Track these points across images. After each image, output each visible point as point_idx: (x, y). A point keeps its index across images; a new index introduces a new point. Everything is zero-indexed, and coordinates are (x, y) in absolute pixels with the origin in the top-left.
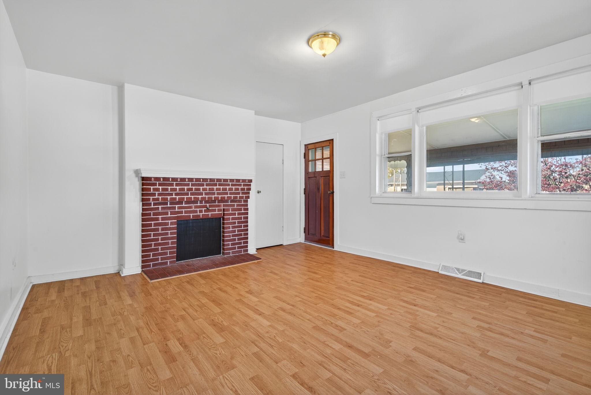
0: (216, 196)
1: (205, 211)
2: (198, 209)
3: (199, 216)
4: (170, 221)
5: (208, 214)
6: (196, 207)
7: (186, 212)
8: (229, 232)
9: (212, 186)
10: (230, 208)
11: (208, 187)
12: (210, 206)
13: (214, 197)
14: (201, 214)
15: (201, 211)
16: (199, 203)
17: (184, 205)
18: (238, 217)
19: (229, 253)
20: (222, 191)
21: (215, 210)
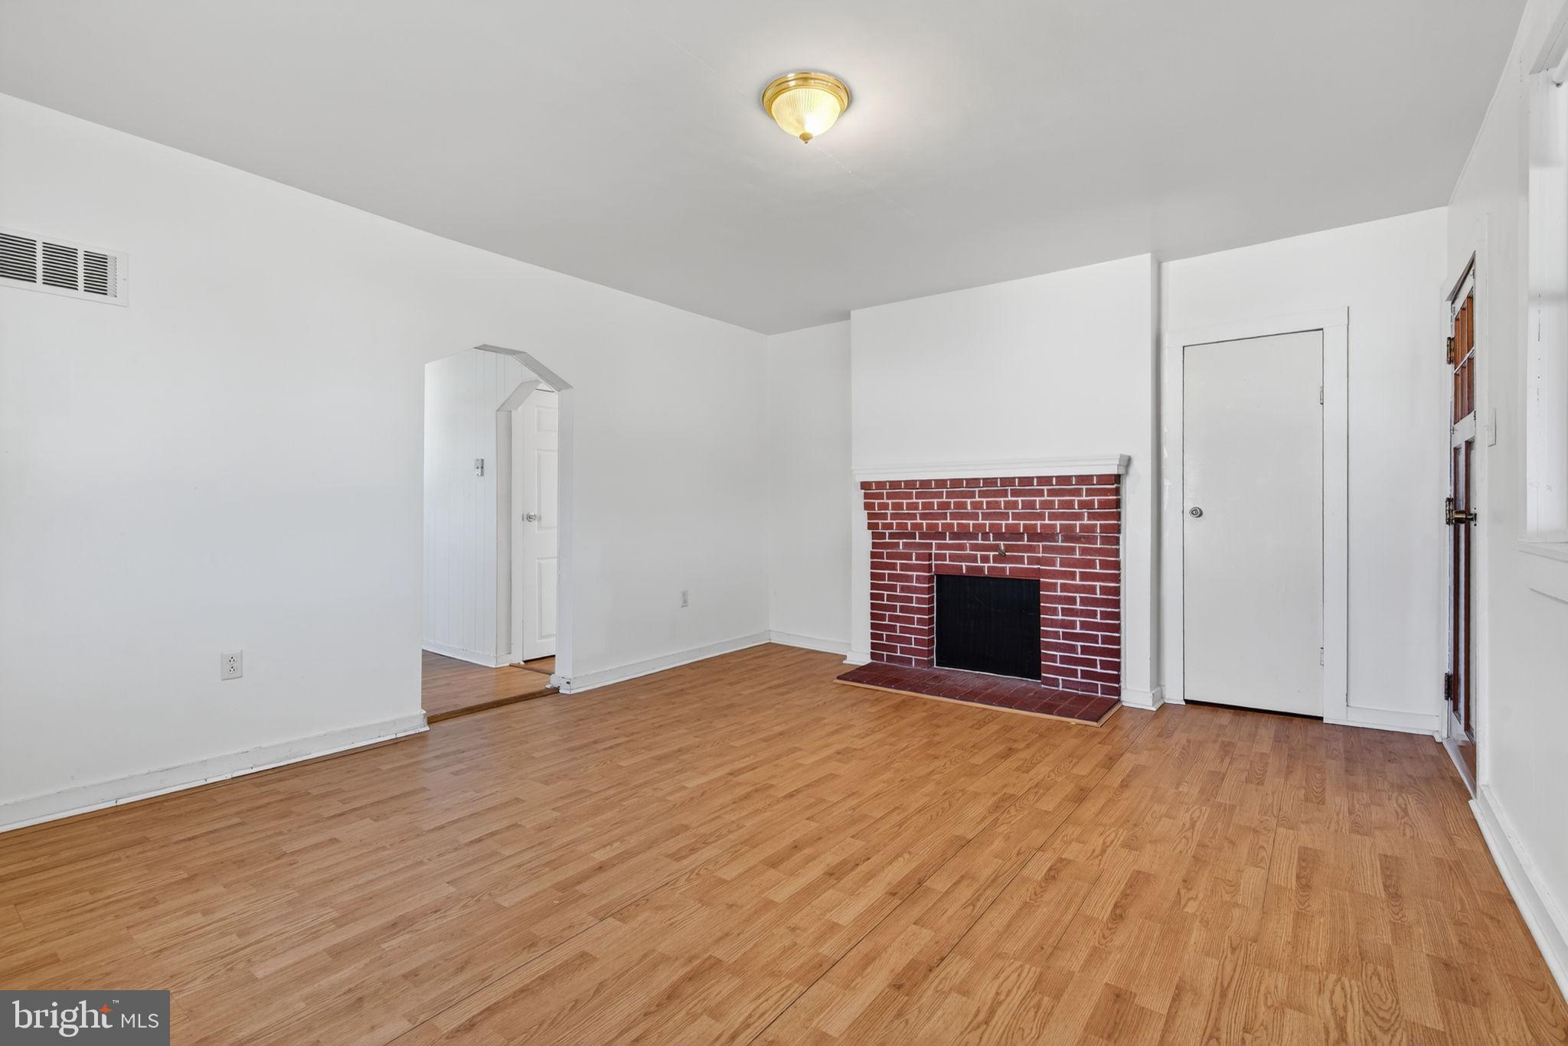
0: (1011, 521)
1: (996, 559)
2: (979, 553)
3: (981, 569)
4: (915, 573)
5: (1004, 569)
6: (974, 547)
7: (953, 558)
8: (1053, 623)
9: (995, 497)
10: (1058, 557)
11: (985, 500)
12: (1008, 548)
13: (1006, 524)
14: (986, 565)
15: (985, 559)
16: (980, 539)
17: (948, 541)
18: (1084, 585)
19: (1055, 682)
20: (1022, 509)
21: (1020, 560)
